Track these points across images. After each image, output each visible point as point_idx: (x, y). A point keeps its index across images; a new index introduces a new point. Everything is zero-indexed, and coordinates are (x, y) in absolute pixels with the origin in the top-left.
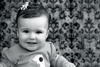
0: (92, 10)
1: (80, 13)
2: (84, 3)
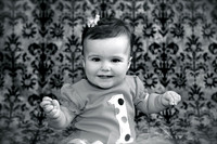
0: (199, 21)
1: (178, 26)
2: (185, 11)
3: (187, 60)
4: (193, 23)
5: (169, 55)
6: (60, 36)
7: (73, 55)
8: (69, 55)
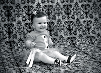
0: (61, 14)
1: (54, 16)
3: (57, 27)
5: (52, 26)
6: (15, 21)
7: (19, 27)
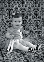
0: (31, 15)
1: (26, 16)
2: (28, 12)
3: (29, 24)
4: (30, 16)
5: (25, 23)
7: (3, 23)
8: (2, 23)
